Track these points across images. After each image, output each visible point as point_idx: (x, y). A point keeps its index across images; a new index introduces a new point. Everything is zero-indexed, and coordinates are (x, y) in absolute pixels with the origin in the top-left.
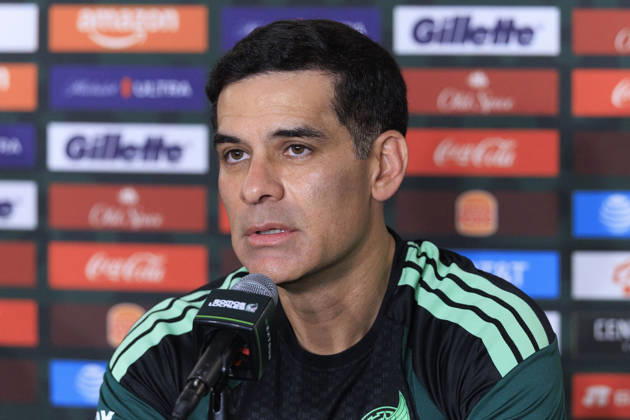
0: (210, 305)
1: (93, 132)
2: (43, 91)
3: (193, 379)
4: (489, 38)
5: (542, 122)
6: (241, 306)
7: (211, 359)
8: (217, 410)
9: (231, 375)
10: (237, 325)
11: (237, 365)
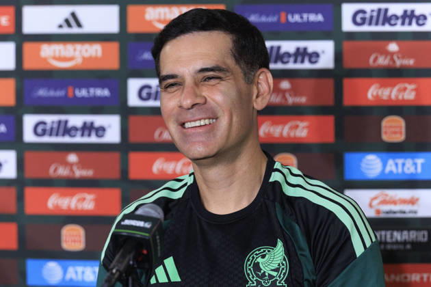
0: (122, 223)
1: (50, 119)
2: (19, 94)
3: (112, 269)
4: (292, 59)
6: (141, 224)
7: (123, 256)
9: (136, 266)
10: (139, 236)
11: (140, 259)
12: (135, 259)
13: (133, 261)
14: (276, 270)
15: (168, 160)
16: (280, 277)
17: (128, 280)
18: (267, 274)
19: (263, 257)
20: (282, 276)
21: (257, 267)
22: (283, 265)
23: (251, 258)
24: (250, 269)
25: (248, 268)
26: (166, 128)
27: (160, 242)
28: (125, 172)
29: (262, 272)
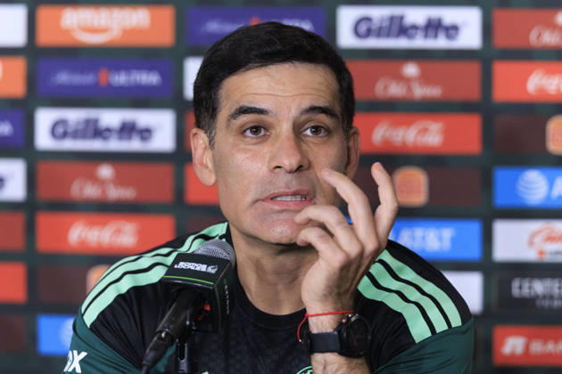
0: (176, 266)
1: (74, 116)
2: (32, 80)
3: (161, 332)
4: (420, 34)
5: (466, 107)
6: (203, 268)
7: (176, 314)
8: (182, 358)
9: (194, 328)
10: (199, 285)
11: (200, 319)
12: (193, 318)
13: (191, 321)
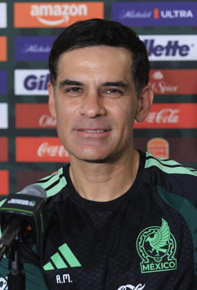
0: (9, 202)
6: (26, 203)
8: (13, 260)
9: (21, 241)
10: (24, 214)
11: (25, 235)
12: (20, 235)
13: (19, 237)
14: (166, 247)
15: (51, 144)
16: (169, 253)
17: (14, 254)
18: (157, 252)
19: (152, 236)
20: (171, 252)
21: (147, 246)
22: (171, 242)
23: (141, 239)
24: (142, 249)
25: (140, 248)
26: (50, 115)
27: (44, 220)
28: (12, 155)
29: (153, 250)
